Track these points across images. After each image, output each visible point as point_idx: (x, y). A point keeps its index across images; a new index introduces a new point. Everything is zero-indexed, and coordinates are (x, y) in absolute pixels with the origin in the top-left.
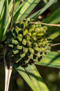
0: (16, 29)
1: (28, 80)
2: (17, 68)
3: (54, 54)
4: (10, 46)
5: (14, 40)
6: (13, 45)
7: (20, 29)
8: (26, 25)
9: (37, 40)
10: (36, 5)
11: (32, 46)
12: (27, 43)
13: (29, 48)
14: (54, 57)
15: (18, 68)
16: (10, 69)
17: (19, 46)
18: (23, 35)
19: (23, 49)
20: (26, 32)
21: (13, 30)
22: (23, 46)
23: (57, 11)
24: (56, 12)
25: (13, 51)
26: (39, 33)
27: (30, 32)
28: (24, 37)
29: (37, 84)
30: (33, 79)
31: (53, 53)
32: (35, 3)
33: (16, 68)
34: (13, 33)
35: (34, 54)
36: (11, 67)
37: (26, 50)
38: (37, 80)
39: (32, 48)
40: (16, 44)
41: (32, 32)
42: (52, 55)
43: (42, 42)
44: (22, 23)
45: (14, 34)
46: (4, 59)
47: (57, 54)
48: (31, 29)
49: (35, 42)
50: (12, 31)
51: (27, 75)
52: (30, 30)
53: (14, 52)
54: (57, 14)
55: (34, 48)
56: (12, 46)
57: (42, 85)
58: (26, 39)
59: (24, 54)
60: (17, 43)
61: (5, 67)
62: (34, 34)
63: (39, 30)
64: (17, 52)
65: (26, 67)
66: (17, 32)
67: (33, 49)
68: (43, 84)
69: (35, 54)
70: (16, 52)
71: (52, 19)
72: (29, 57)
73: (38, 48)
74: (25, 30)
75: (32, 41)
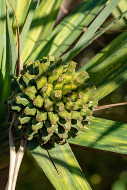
0: (24, 77)
1: (51, 172)
2: (33, 150)
3: (106, 124)
4: (14, 108)
5: (21, 97)
6: (21, 107)
7: (32, 77)
8: (43, 69)
9: (64, 97)
11: (54, 110)
12: (44, 103)
13: (48, 112)
14: (106, 129)
15: (35, 150)
16: (21, 151)
17: (30, 108)
18: (36, 88)
19: (36, 114)
20: (44, 82)
21: (19, 78)
22: (37, 108)
25: (19, 118)
26: (66, 84)
27: (50, 83)
28: (39, 93)
29: (68, 180)
30: (62, 170)
31: (104, 123)
33: (31, 150)
34: (21, 84)
35: (59, 123)
36: (22, 148)
37: (42, 117)
38: (69, 173)
39: (55, 112)
40: (25, 105)
41: (54, 81)
42: (103, 127)
43: (75, 101)
44: (36, 66)
45: (21, 86)
47: (112, 124)
48: (52, 76)
49: (58, 101)
50: (18, 80)
51: (50, 163)
52: (50, 78)
53: (20, 121)
55: (59, 113)
56: (18, 108)
57: (80, 183)
58: (42, 96)
59: (39, 123)
60: (27, 103)
61: (11, 148)
62: (58, 86)
63: (68, 77)
64: (26, 119)
65: (51, 149)
66: (27, 82)
67: (56, 115)
68: (82, 181)
69: (61, 125)
70: (24, 120)
72: (49, 129)
73: (66, 111)
74: (39, 78)
75: (53, 99)
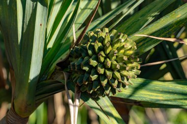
4: (84, 68)
6: (89, 67)
9: (128, 60)
10: (92, 11)
12: (112, 64)
17: (101, 68)
20: (110, 48)
21: (89, 45)
22: (105, 68)
23: (133, 20)
24: (131, 21)
25: (91, 76)
27: (115, 49)
28: (107, 56)
32: (89, 8)
34: (89, 49)
39: (118, 71)
40: (94, 66)
45: (90, 52)
46: (66, 85)
52: (115, 45)
53: (91, 78)
54: (133, 23)
55: (121, 72)
56: (86, 69)
58: (110, 59)
60: (96, 65)
62: (122, 51)
70: (94, 78)
71: (126, 30)
72: (113, 84)
